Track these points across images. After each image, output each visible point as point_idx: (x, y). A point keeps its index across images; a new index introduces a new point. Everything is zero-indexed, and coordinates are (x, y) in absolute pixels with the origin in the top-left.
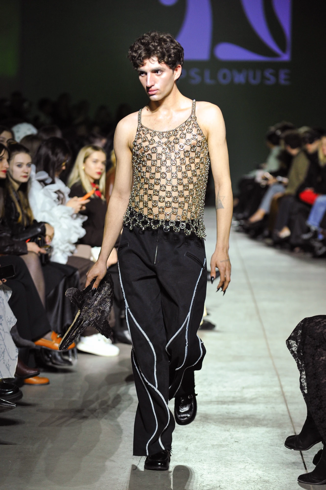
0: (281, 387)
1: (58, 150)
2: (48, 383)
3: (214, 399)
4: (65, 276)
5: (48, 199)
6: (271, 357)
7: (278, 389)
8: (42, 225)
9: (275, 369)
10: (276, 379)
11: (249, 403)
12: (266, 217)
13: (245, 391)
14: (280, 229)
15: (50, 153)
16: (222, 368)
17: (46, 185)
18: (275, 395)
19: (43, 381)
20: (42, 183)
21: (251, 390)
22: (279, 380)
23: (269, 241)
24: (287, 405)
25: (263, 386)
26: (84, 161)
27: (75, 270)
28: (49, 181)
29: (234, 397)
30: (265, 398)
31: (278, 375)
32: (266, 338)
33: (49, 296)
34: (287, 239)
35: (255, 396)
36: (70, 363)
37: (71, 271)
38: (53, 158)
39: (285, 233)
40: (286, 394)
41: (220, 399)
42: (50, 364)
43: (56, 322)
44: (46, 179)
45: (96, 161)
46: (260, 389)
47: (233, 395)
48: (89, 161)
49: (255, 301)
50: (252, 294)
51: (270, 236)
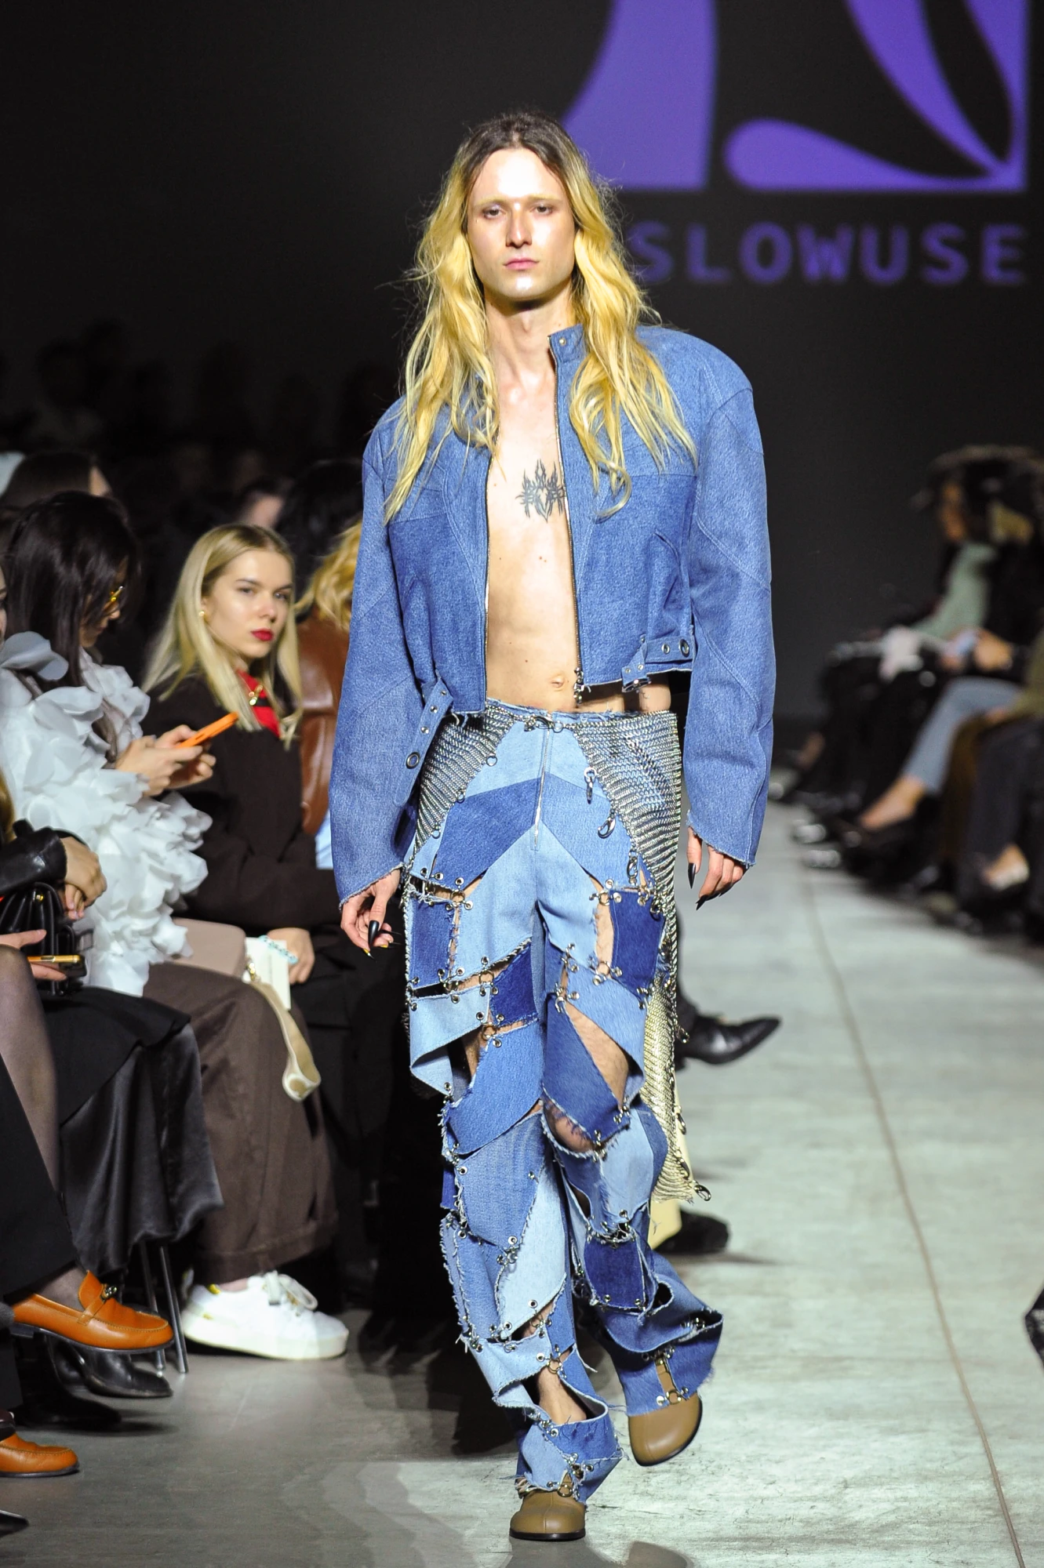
0: (996, 1480)
1: (87, 544)
2: (74, 1471)
3: (731, 1530)
4: (139, 1043)
5: (57, 740)
6: (955, 1360)
7: (982, 1488)
8: (51, 841)
9: (972, 1407)
10: (976, 1447)
11: (868, 1545)
12: (926, 805)
13: (853, 1495)
14: (994, 854)
15: (56, 554)
16: (759, 1407)
17: (46, 686)
18: (973, 1514)
19: (51, 1461)
20: (30, 680)
21: (877, 1492)
22: (988, 1453)
23: (943, 903)
24: (1018, 1553)
25: (923, 1478)
26: (206, 590)
27: (181, 1020)
28: (58, 669)
29: (807, 1522)
30: (930, 1524)
31: (983, 1434)
32: (934, 1286)
33: (71, 1123)
34: (1017, 894)
35: (892, 1518)
36: (161, 1388)
37: (161, 1027)
38: (69, 575)
39: (1010, 870)
40: (1016, 1508)
41: (754, 1530)
42: (81, 1393)
43: (100, 1223)
44: (42, 665)
45: (249, 589)
46: (911, 1490)
47: (804, 1511)
48: (224, 587)
49: (890, 1142)
50: (880, 1112)
51: (946, 884)
